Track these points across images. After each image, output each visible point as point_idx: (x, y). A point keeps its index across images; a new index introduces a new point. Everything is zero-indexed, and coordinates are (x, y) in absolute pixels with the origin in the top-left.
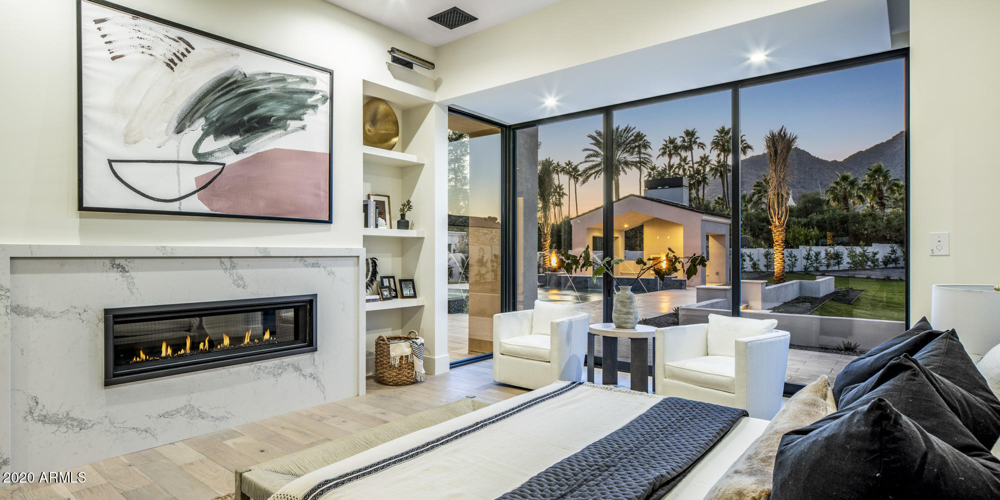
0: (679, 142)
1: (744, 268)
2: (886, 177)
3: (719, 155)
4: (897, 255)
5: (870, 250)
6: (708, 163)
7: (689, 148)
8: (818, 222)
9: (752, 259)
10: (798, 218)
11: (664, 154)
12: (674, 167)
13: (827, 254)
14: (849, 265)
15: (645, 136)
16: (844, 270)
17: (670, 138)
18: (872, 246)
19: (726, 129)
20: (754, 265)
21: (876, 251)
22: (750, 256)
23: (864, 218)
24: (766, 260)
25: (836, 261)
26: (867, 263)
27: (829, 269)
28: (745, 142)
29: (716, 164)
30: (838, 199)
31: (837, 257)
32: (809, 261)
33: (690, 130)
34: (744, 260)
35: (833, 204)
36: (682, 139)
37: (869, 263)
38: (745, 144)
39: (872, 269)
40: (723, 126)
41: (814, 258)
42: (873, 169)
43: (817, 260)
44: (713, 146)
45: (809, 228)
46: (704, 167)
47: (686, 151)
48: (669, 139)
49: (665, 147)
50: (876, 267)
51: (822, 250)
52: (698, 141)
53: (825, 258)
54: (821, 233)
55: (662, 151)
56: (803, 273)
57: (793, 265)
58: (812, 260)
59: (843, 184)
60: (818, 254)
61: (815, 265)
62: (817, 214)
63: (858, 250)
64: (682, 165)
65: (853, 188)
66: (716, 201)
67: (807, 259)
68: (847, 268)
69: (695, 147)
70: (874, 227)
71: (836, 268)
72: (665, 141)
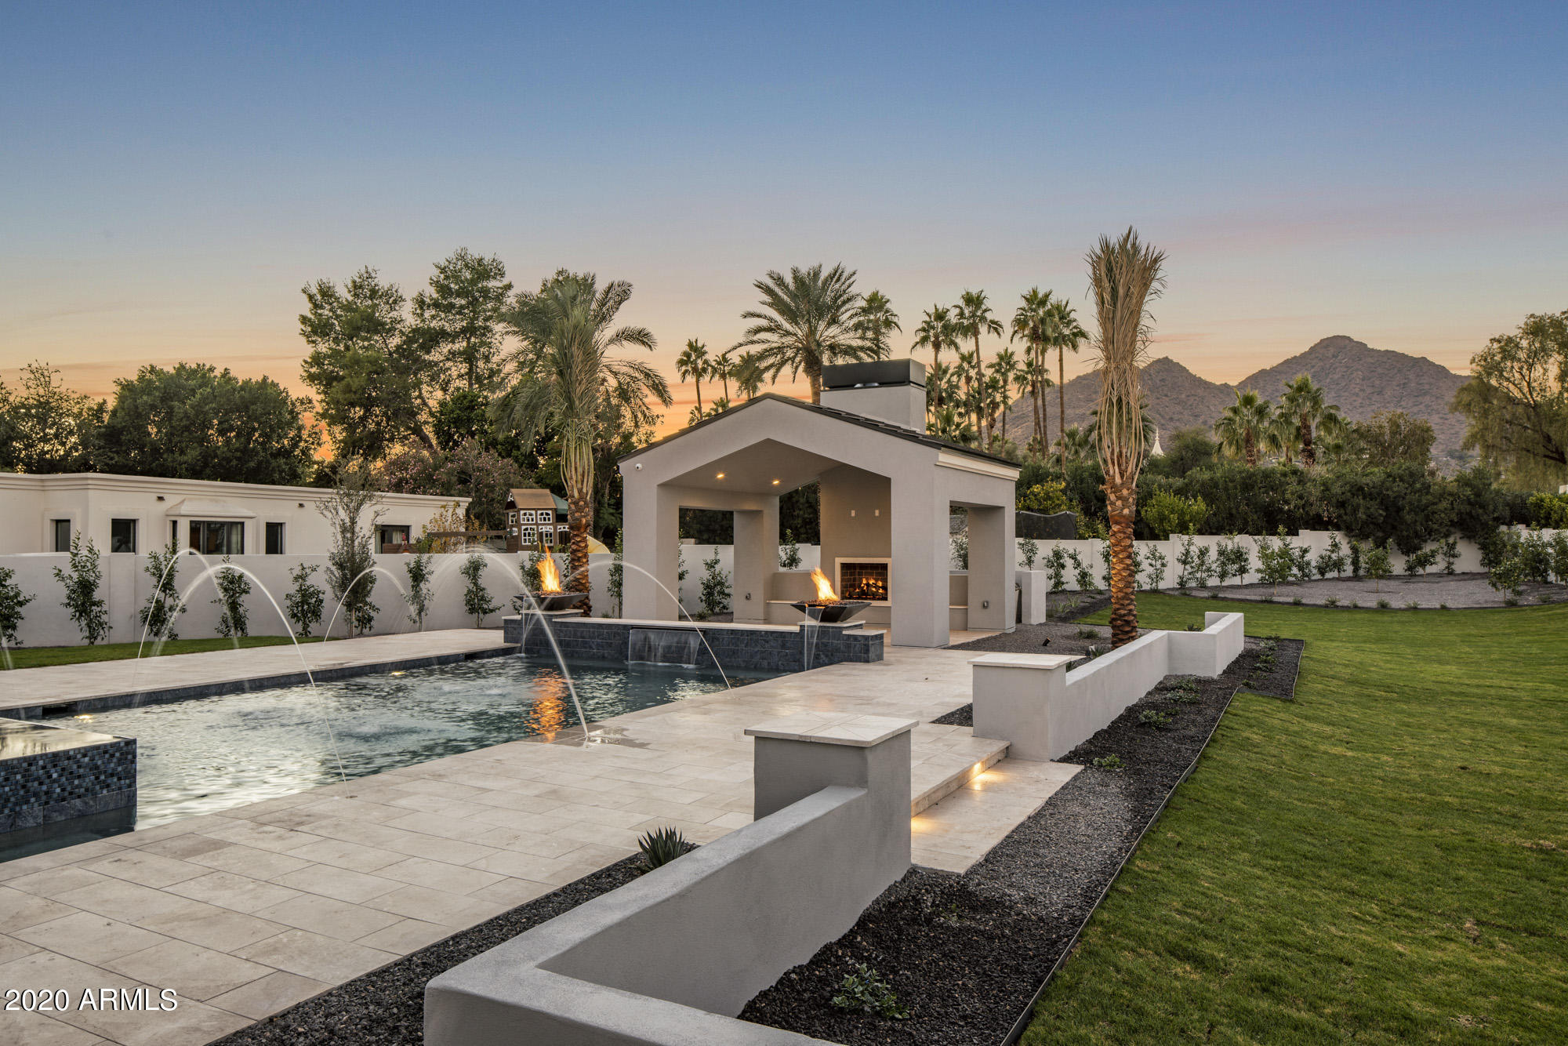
0: (953, 317)
1: (1063, 583)
2: (1316, 401)
3: (1029, 350)
4: (1341, 554)
5: (1296, 543)
6: (1012, 366)
7: (972, 330)
8: (1203, 485)
9: (1078, 565)
10: (1167, 478)
11: (924, 340)
12: (950, 372)
13: (1221, 553)
14: (1260, 575)
15: (888, 301)
16: (1251, 585)
17: (936, 309)
18: (1298, 535)
19: (1040, 296)
20: (1084, 577)
21: (1305, 546)
22: (1073, 557)
23: (1283, 479)
24: (1106, 564)
25: (1236, 566)
26: (1290, 570)
27: (1224, 584)
28: (1075, 324)
29: (1025, 368)
30: (1237, 441)
31: (1239, 556)
32: (1188, 567)
33: (974, 292)
34: (1063, 566)
35: (1228, 451)
36: (957, 311)
37: (1295, 570)
38: (1075, 327)
39: (1299, 583)
40: (1034, 287)
41: (1196, 560)
42: (1295, 386)
43: (1202, 565)
44: (1016, 328)
45: (1187, 498)
46: (1004, 374)
47: (966, 336)
48: (934, 311)
49: (927, 328)
50: (1306, 579)
51: (1212, 543)
52: (989, 316)
53: (1217, 560)
54: (1209, 508)
55: (922, 334)
56: (1176, 593)
57: (1158, 576)
58: (1193, 565)
59: (1245, 411)
60: (1203, 553)
61: (1198, 575)
62: (1201, 469)
63: (1275, 543)
64: (963, 369)
65: (1261, 420)
66: (1030, 444)
67: (1185, 563)
68: (1256, 581)
69: (983, 329)
70: (1301, 497)
71: (1237, 581)
72: (928, 314)
